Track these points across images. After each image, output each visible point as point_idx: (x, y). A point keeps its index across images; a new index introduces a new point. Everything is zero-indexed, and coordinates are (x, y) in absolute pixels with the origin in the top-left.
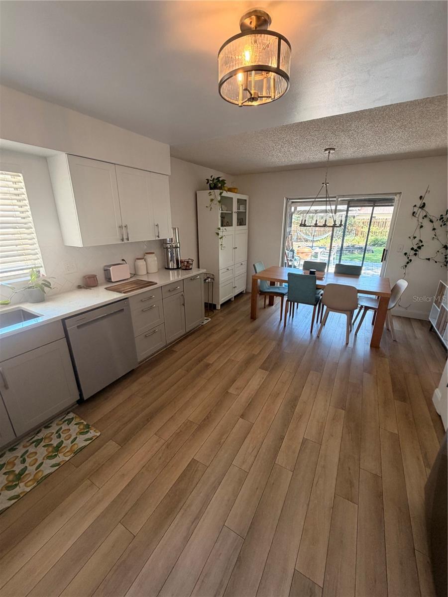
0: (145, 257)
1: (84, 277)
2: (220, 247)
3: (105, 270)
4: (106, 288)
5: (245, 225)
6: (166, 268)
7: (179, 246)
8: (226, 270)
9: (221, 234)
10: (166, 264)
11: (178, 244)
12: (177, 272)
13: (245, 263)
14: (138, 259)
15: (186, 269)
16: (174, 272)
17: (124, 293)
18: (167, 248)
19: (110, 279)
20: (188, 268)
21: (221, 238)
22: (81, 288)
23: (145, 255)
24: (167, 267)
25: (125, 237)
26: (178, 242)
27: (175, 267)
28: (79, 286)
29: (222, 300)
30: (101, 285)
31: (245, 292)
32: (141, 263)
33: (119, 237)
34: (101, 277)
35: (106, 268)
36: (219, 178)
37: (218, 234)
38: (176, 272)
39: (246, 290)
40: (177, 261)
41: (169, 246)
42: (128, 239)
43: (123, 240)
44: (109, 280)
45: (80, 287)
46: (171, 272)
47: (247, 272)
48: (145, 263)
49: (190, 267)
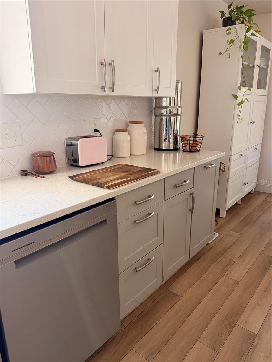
0: (129, 128)
1: (33, 155)
2: (236, 118)
3: (68, 145)
4: (72, 178)
5: (265, 89)
6: (155, 149)
7: (180, 112)
8: (239, 156)
9: (240, 98)
10: (157, 142)
11: (180, 109)
12: (173, 157)
13: (259, 147)
14: (117, 131)
15: (191, 151)
16: (168, 156)
17: (108, 188)
18: (161, 115)
19: (76, 161)
20: (194, 149)
21: (239, 104)
22: (26, 175)
23: (128, 126)
24: (157, 147)
25: (108, 85)
26: (179, 105)
27: (171, 147)
28: (23, 171)
29: (230, 203)
30: (61, 170)
31: (253, 192)
32: (123, 137)
33: (98, 82)
34: (61, 158)
35: (70, 142)
36: (243, 7)
37: (236, 97)
38: (171, 155)
39: (255, 188)
40: (176, 137)
41: (164, 111)
42: (112, 89)
43: (104, 89)
44: (73, 162)
45: (24, 173)
46: (163, 154)
47: (260, 161)
48: (129, 138)
49: (198, 148)
